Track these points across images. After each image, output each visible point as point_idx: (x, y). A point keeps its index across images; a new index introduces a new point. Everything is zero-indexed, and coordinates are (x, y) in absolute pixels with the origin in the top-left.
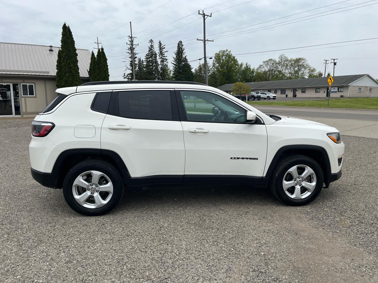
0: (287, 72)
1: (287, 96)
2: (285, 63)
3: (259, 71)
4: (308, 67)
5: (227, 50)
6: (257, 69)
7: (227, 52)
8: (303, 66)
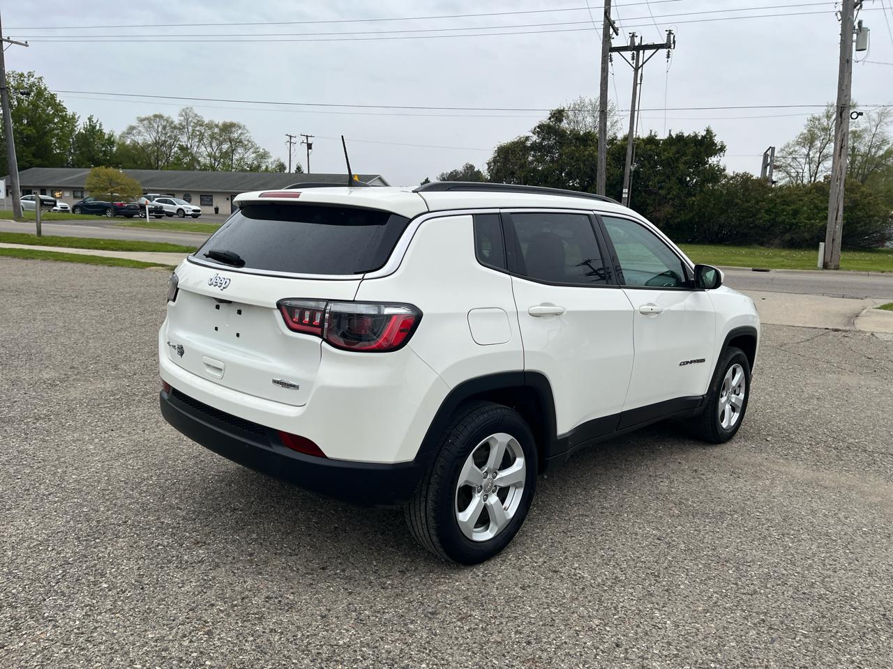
0: (204, 152)
1: (217, 210)
2: (198, 131)
3: (128, 142)
4: (253, 146)
5: (30, 75)
6: (120, 137)
7: (32, 79)
8: (241, 142)
